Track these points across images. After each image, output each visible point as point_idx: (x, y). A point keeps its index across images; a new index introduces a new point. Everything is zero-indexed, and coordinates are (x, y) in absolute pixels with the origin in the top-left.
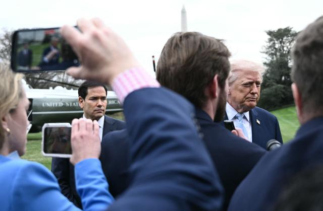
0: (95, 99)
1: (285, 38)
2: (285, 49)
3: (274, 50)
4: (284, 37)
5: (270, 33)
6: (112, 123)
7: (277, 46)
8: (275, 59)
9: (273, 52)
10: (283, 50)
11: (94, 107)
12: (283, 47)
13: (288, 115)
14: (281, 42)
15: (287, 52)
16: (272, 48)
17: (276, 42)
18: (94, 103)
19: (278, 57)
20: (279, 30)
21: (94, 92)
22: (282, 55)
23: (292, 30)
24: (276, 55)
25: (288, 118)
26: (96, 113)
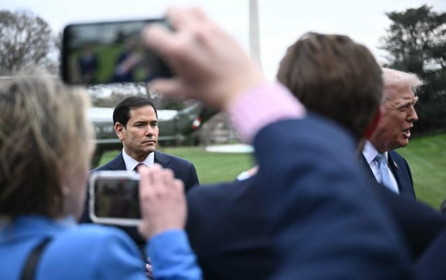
0: (142, 124)
1: (419, 24)
2: (419, 42)
3: (401, 44)
4: (416, 22)
5: (393, 16)
6: (166, 162)
7: (405, 37)
8: (401, 58)
9: (398, 47)
10: (416, 44)
11: (142, 137)
12: (415, 39)
13: (423, 150)
14: (411, 32)
15: (421, 48)
16: (397, 41)
17: (404, 30)
18: (140, 131)
19: (407, 55)
20: (410, 11)
21: (140, 114)
22: (414, 53)
23: (432, 11)
24: (403, 52)
25: (421, 155)
26: (145, 147)
